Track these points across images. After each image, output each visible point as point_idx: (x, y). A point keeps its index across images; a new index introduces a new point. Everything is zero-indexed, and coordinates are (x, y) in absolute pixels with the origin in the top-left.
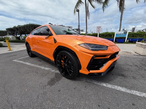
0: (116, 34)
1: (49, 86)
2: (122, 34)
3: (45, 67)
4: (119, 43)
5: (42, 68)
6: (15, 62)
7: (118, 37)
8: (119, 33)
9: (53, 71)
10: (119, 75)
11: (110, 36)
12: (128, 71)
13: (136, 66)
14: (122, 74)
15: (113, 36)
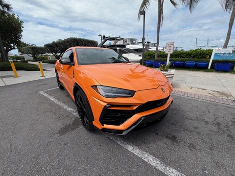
0: (216, 54)
1: (58, 135)
2: (229, 53)
3: (69, 106)
4: (218, 71)
5: (65, 108)
6: (40, 94)
7: (218, 58)
8: (223, 51)
9: (75, 114)
10: (167, 137)
11: (202, 57)
12: (191, 131)
13: (218, 124)
14: (174, 136)
15: (208, 56)
